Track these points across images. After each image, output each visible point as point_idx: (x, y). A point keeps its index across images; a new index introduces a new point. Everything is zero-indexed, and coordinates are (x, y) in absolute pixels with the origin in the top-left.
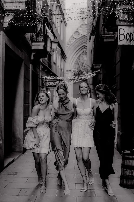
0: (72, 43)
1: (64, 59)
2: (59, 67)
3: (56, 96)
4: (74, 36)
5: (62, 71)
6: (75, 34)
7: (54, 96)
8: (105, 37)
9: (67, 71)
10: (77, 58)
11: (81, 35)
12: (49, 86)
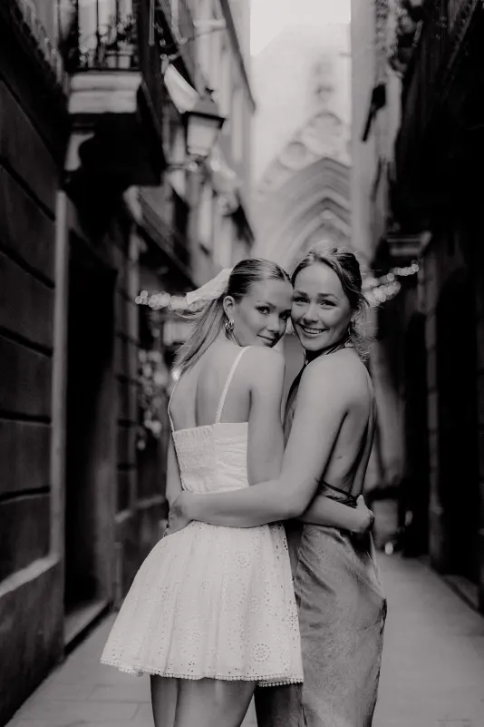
0: (276, 186)
4: (284, 159)
6: (287, 152)
11: (314, 155)
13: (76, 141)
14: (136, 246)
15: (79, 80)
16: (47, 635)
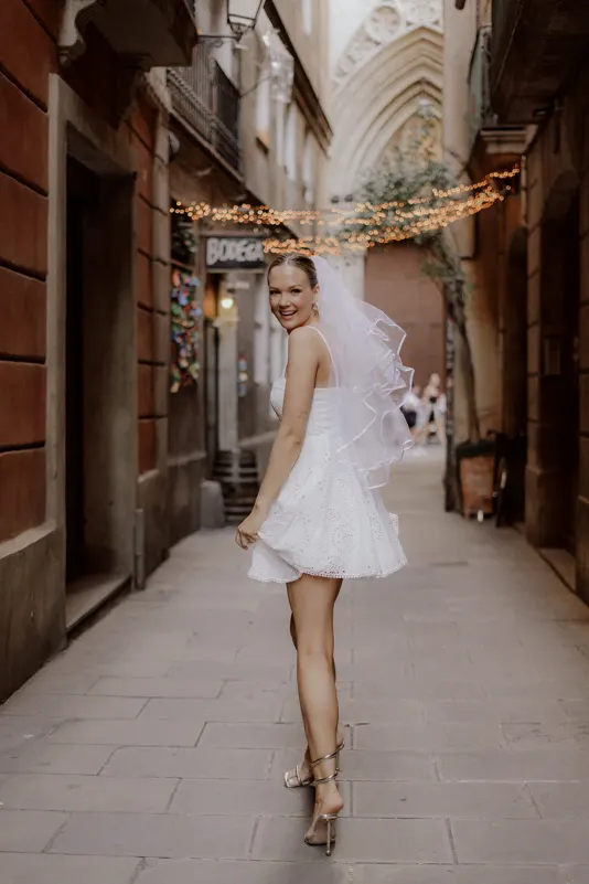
0: (359, 65)
1: (316, 135)
2: (292, 175)
3: (272, 330)
4: (371, 30)
5: (309, 197)
6: (375, 20)
7: (258, 326)
9: (335, 201)
10: (388, 144)
11: (409, 24)
12: (219, 264)
14: (165, 141)
16: (42, 618)
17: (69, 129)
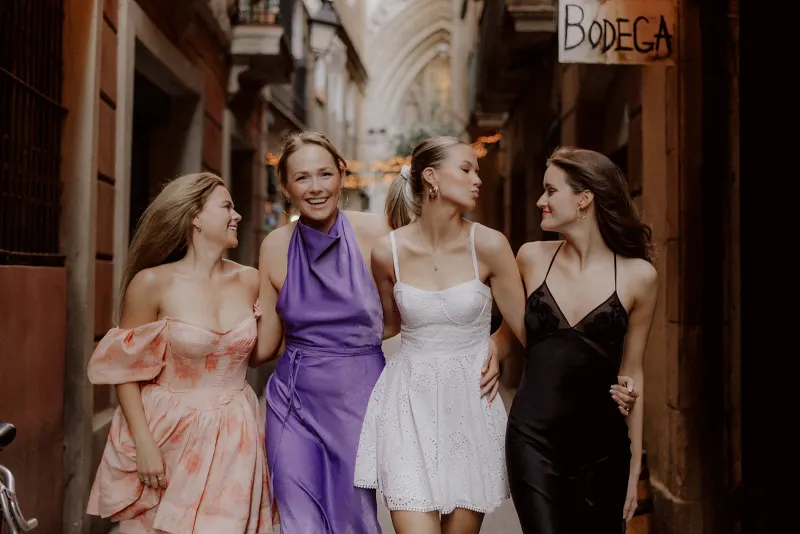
0: (390, 17)
1: (357, 82)
2: (339, 118)
8: (521, 14)
9: (371, 132)
10: (414, 80)
13: (236, 71)
14: (267, 118)
15: (239, 30)
17: (234, 140)
